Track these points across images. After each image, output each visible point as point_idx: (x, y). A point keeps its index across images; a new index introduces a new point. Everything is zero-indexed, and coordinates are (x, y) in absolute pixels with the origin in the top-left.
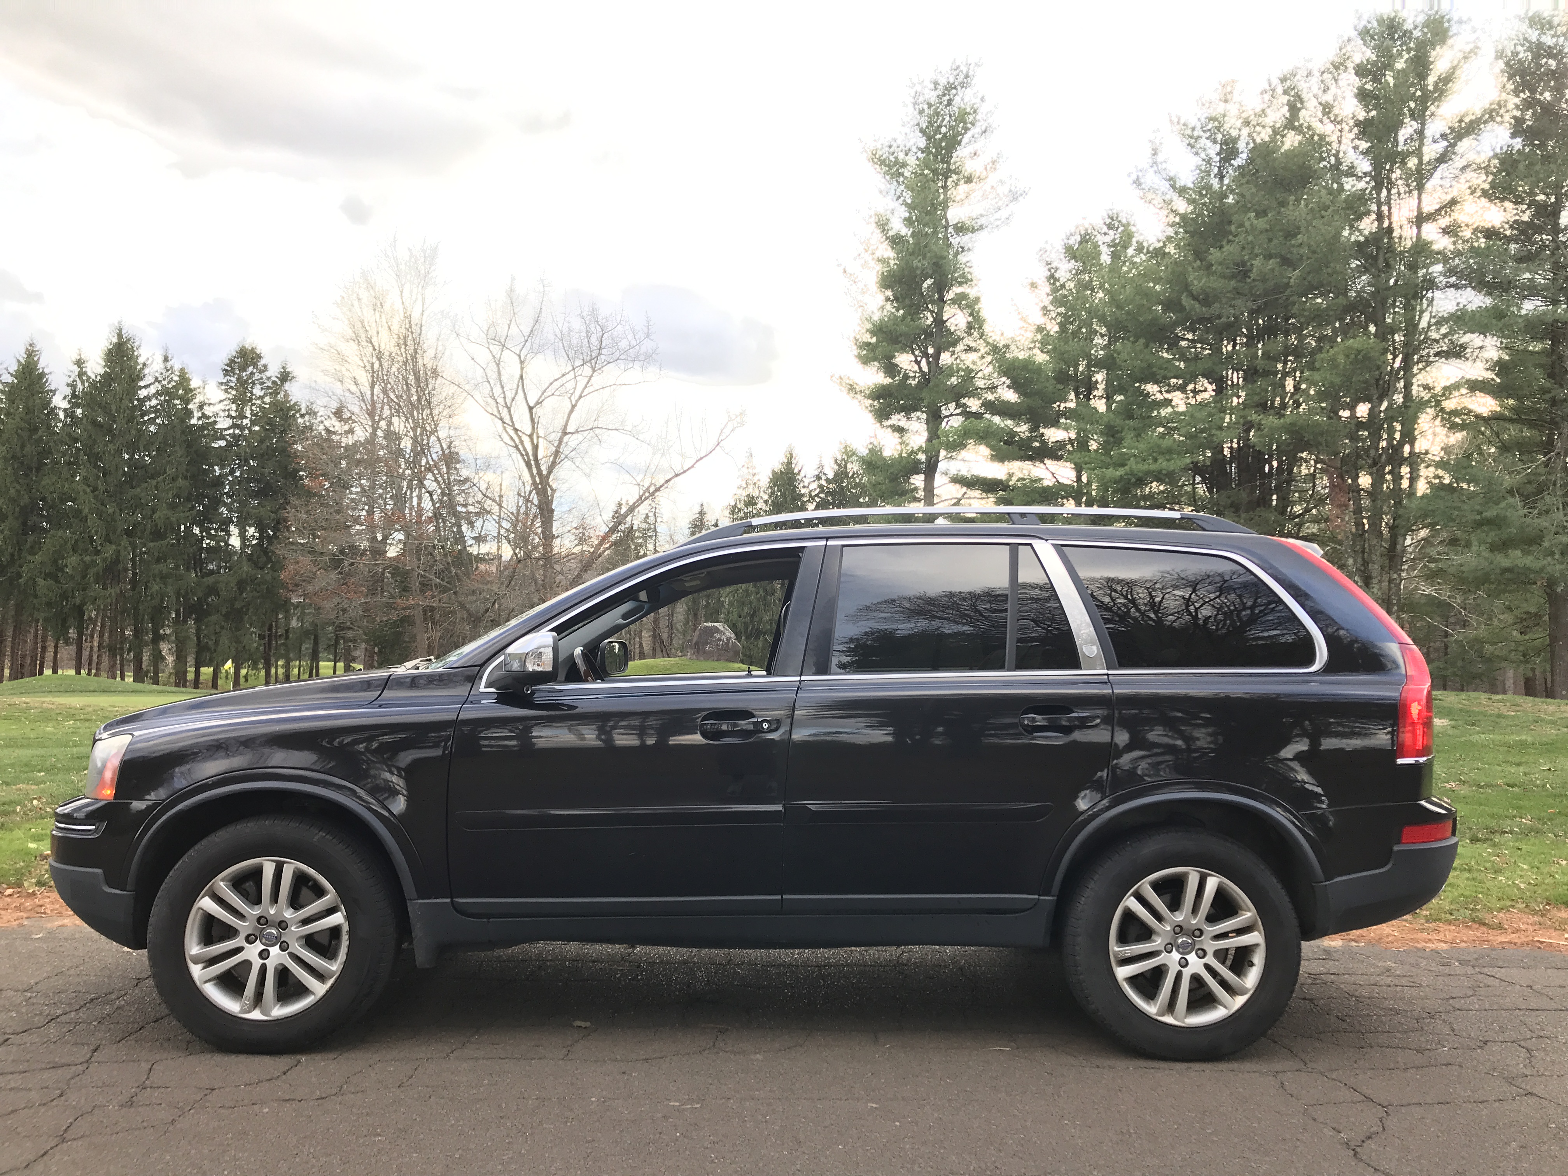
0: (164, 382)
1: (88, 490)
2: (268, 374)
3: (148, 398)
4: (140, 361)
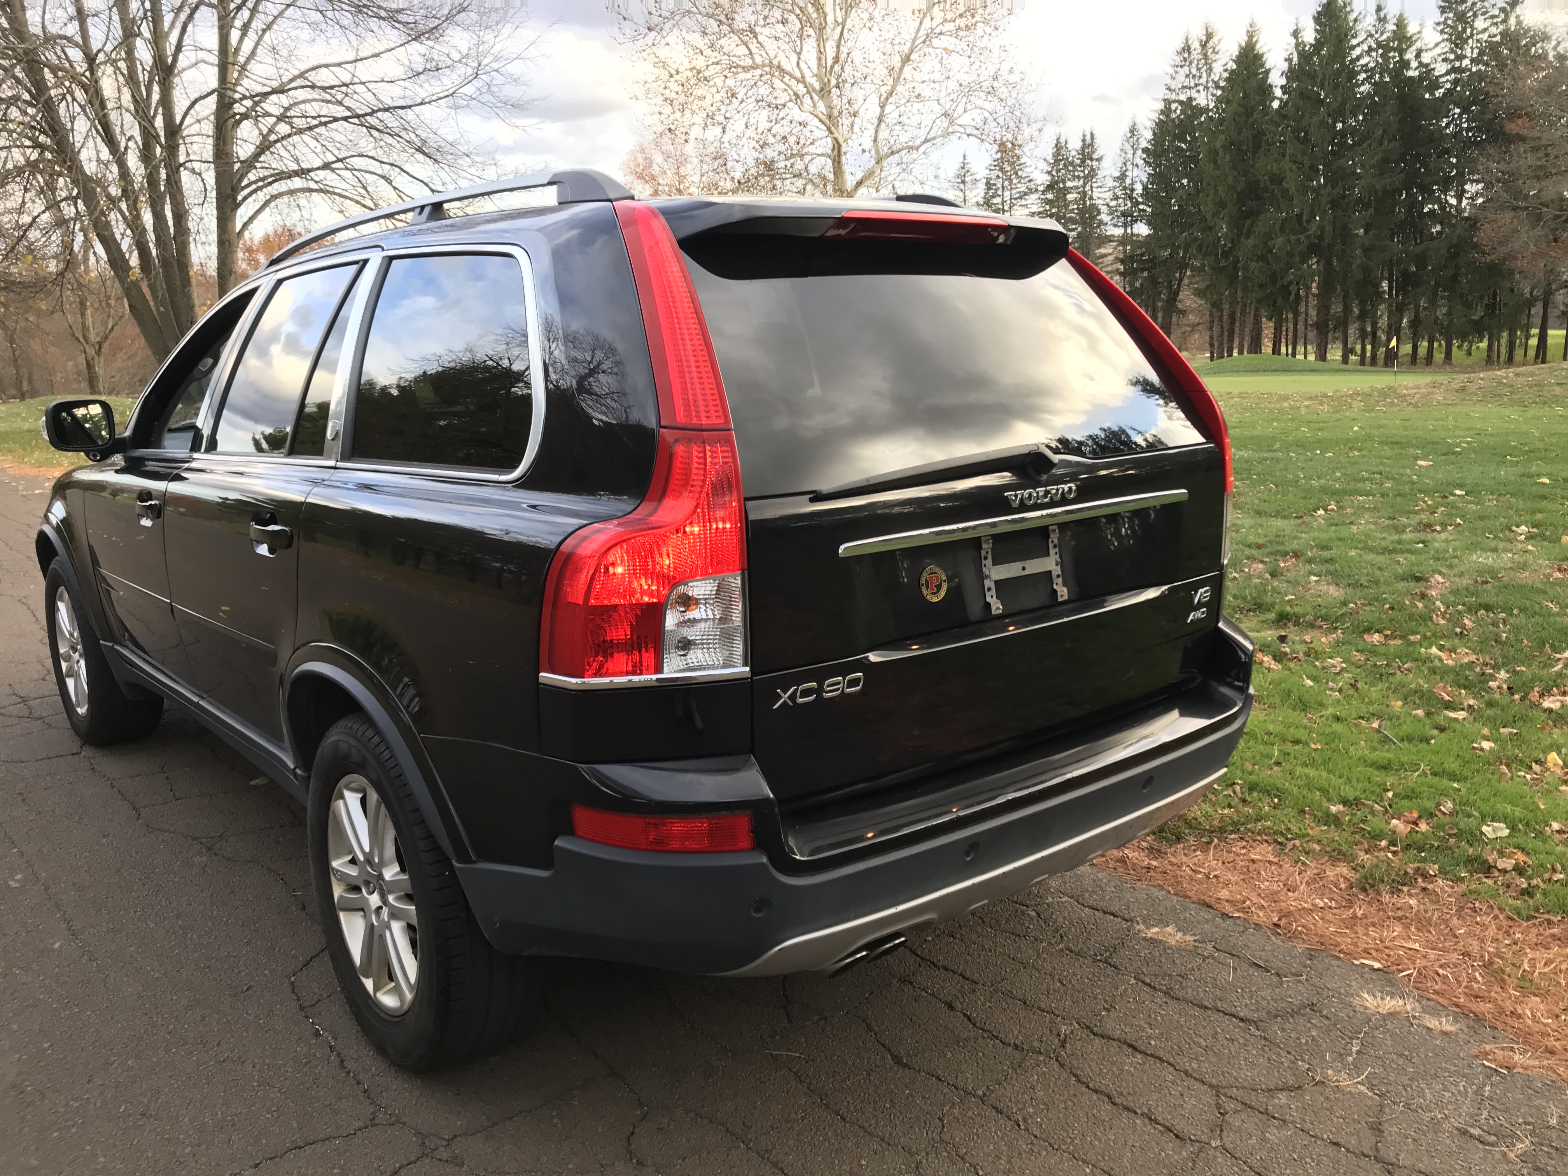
0: (1377, 36)
1: (1294, 167)
3: (1358, 58)
4: (1352, 17)
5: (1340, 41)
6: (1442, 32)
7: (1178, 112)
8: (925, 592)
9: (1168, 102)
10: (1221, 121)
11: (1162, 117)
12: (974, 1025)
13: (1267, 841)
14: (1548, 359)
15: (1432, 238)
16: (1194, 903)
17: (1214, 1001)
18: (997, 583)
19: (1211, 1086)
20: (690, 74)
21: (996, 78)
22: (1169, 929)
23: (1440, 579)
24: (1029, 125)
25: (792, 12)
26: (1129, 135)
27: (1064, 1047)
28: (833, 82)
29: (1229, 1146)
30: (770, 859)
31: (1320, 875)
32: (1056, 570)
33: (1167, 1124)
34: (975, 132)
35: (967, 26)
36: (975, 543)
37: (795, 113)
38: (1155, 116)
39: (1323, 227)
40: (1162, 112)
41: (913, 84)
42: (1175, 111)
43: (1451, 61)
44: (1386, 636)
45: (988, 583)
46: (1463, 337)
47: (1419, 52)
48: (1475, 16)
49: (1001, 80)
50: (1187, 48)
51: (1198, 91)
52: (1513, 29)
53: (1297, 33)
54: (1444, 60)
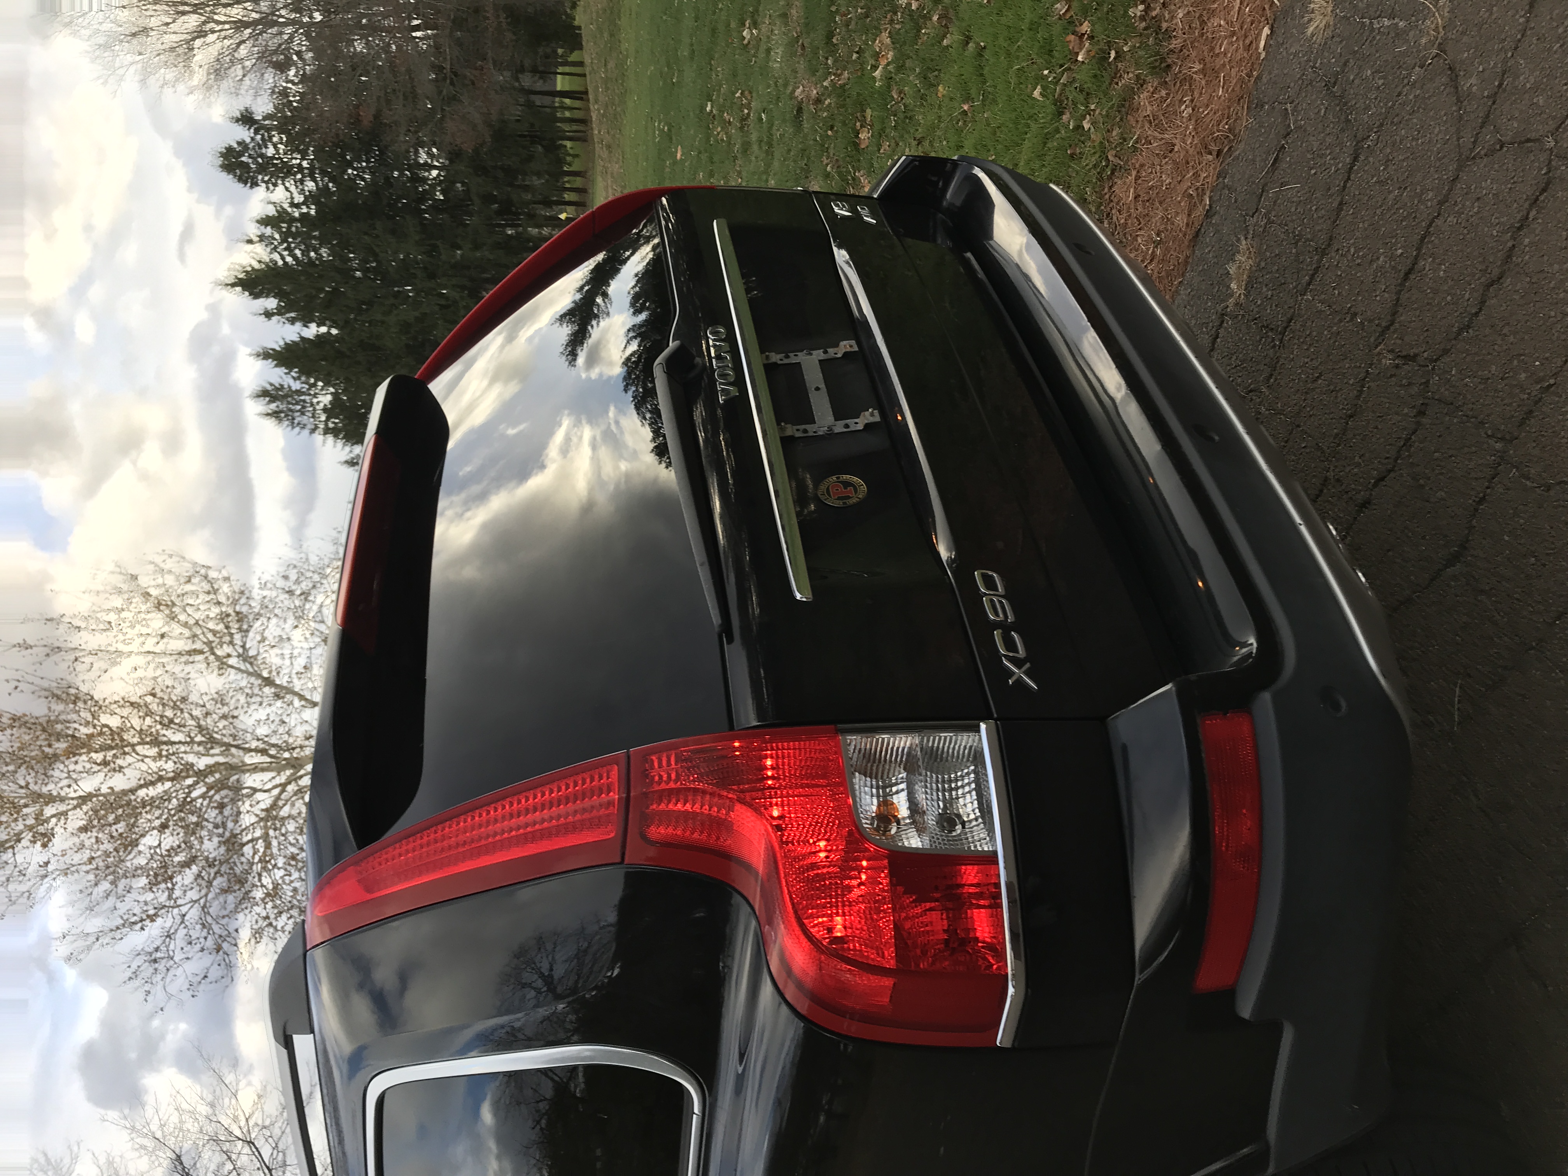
0: (276, 243)
1: (395, 313)
2: (248, 140)
4: (256, 266)
5: (280, 274)
6: (275, 185)
7: (337, 420)
8: (855, 500)
9: (327, 431)
10: (347, 380)
11: (341, 436)
12: (1390, 471)
13: (1110, 188)
14: (582, 89)
15: (467, 192)
16: (1194, 251)
17: (1331, 196)
18: (837, 418)
19: (1460, 168)
20: (270, 905)
21: (291, 592)
22: (1232, 269)
23: (798, 92)
25: (211, 797)
27: (1416, 355)
28: (286, 755)
29: (1552, 124)
30: (1264, 687)
31: (1153, 121)
32: (818, 354)
33: (1526, 205)
35: (238, 621)
36: (787, 443)
38: (340, 443)
39: (453, 286)
40: (336, 436)
41: (294, 676)
42: (336, 424)
44: (862, 126)
45: (839, 428)
46: (560, 162)
47: (293, 205)
48: (262, 156)
49: (294, 588)
50: (276, 415)
51: (318, 403)
52: (276, 123)
53: (268, 315)
54: (302, 184)
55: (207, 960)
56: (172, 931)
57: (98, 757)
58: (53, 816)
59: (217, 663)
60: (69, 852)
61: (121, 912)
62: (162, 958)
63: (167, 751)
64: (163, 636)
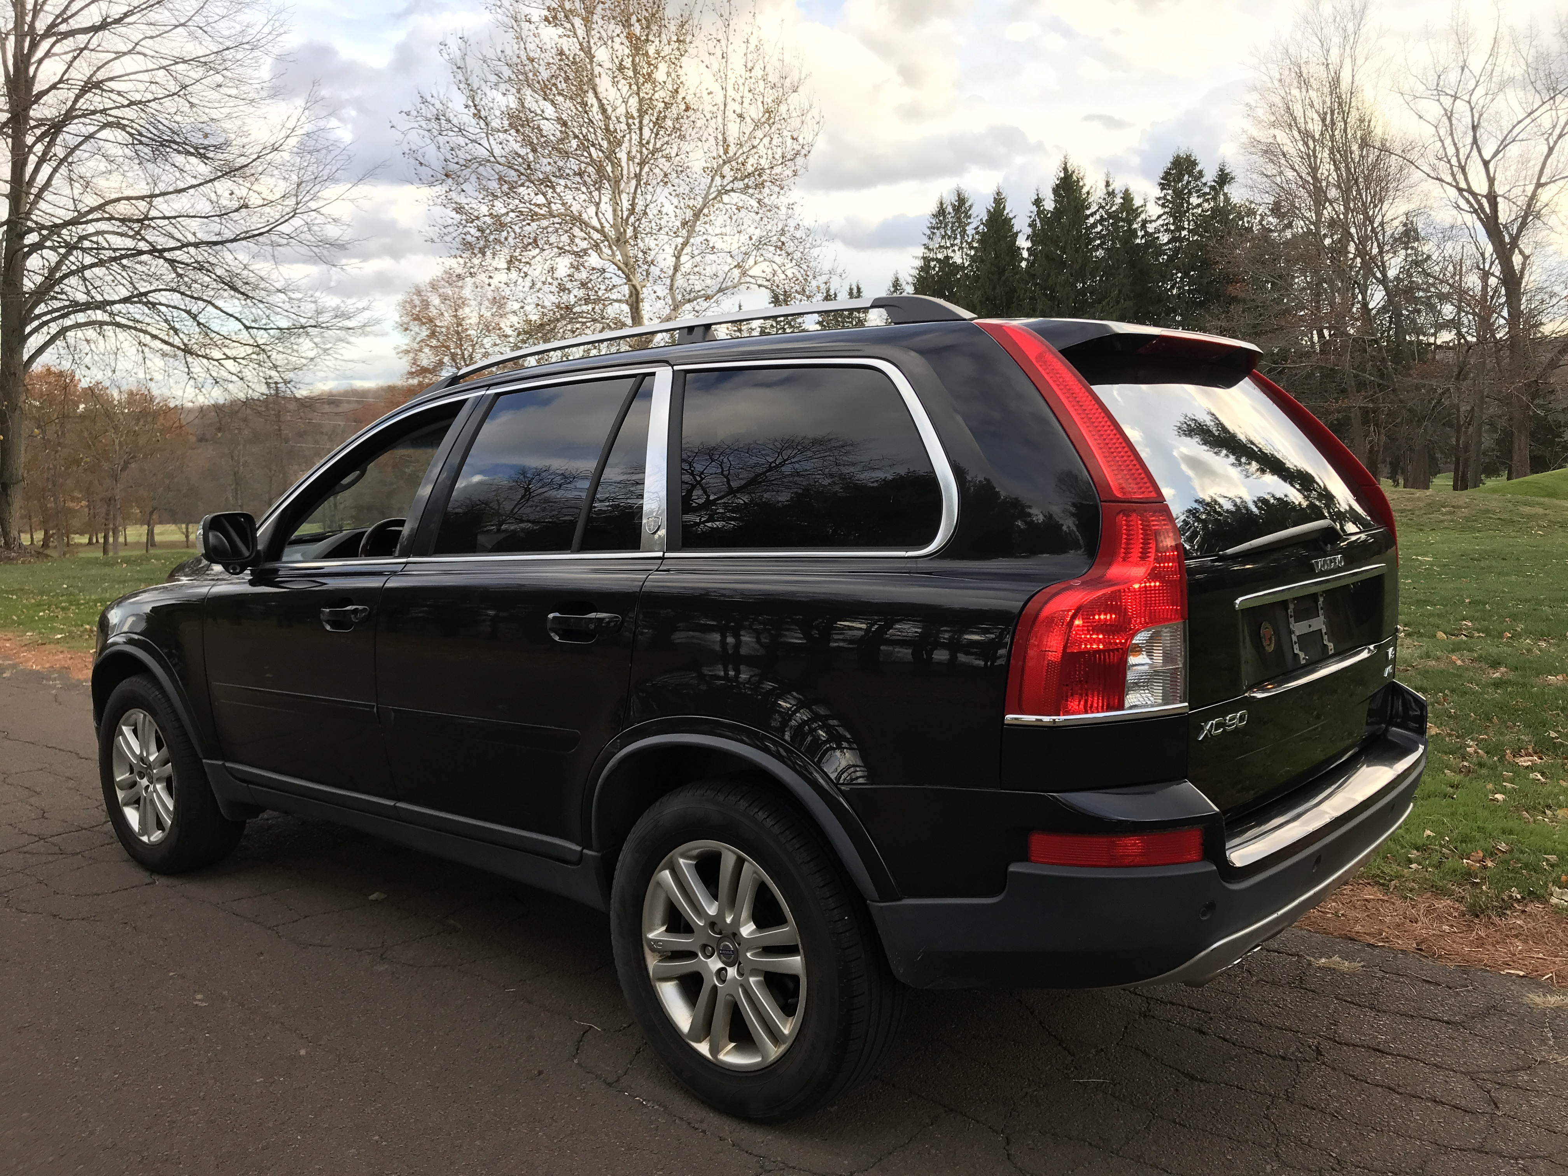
0: (1107, 207)
2: (1204, 180)
3: (1094, 225)
4: (1085, 190)
5: (1078, 211)
6: (1163, 206)
7: (937, 269)
8: (1264, 643)
9: (927, 260)
10: (977, 278)
11: (922, 273)
13: (1369, 884)
16: (1338, 937)
17: (1415, 1011)
18: (1298, 637)
19: (1463, 1073)
21: (783, 232)
22: (1336, 958)
24: (815, 277)
26: (892, 289)
27: (1323, 1055)
28: (629, 232)
31: (1431, 907)
32: (1324, 629)
33: (1453, 1104)
34: (766, 283)
35: (756, 185)
36: (1284, 604)
37: (594, 260)
38: (915, 272)
40: (922, 269)
41: (705, 237)
42: (934, 268)
43: (1172, 231)
45: (1294, 638)
47: (1144, 223)
48: (1190, 193)
49: (788, 235)
50: (941, 212)
51: (954, 251)
52: (1222, 205)
53: (1038, 202)
54: (1166, 231)
55: (438, 165)
56: (464, 133)
57: (628, 63)
58: (573, 25)
59: (715, 166)
60: (537, 40)
61: (484, 87)
62: (440, 126)
63: (634, 123)
64: (740, 116)
